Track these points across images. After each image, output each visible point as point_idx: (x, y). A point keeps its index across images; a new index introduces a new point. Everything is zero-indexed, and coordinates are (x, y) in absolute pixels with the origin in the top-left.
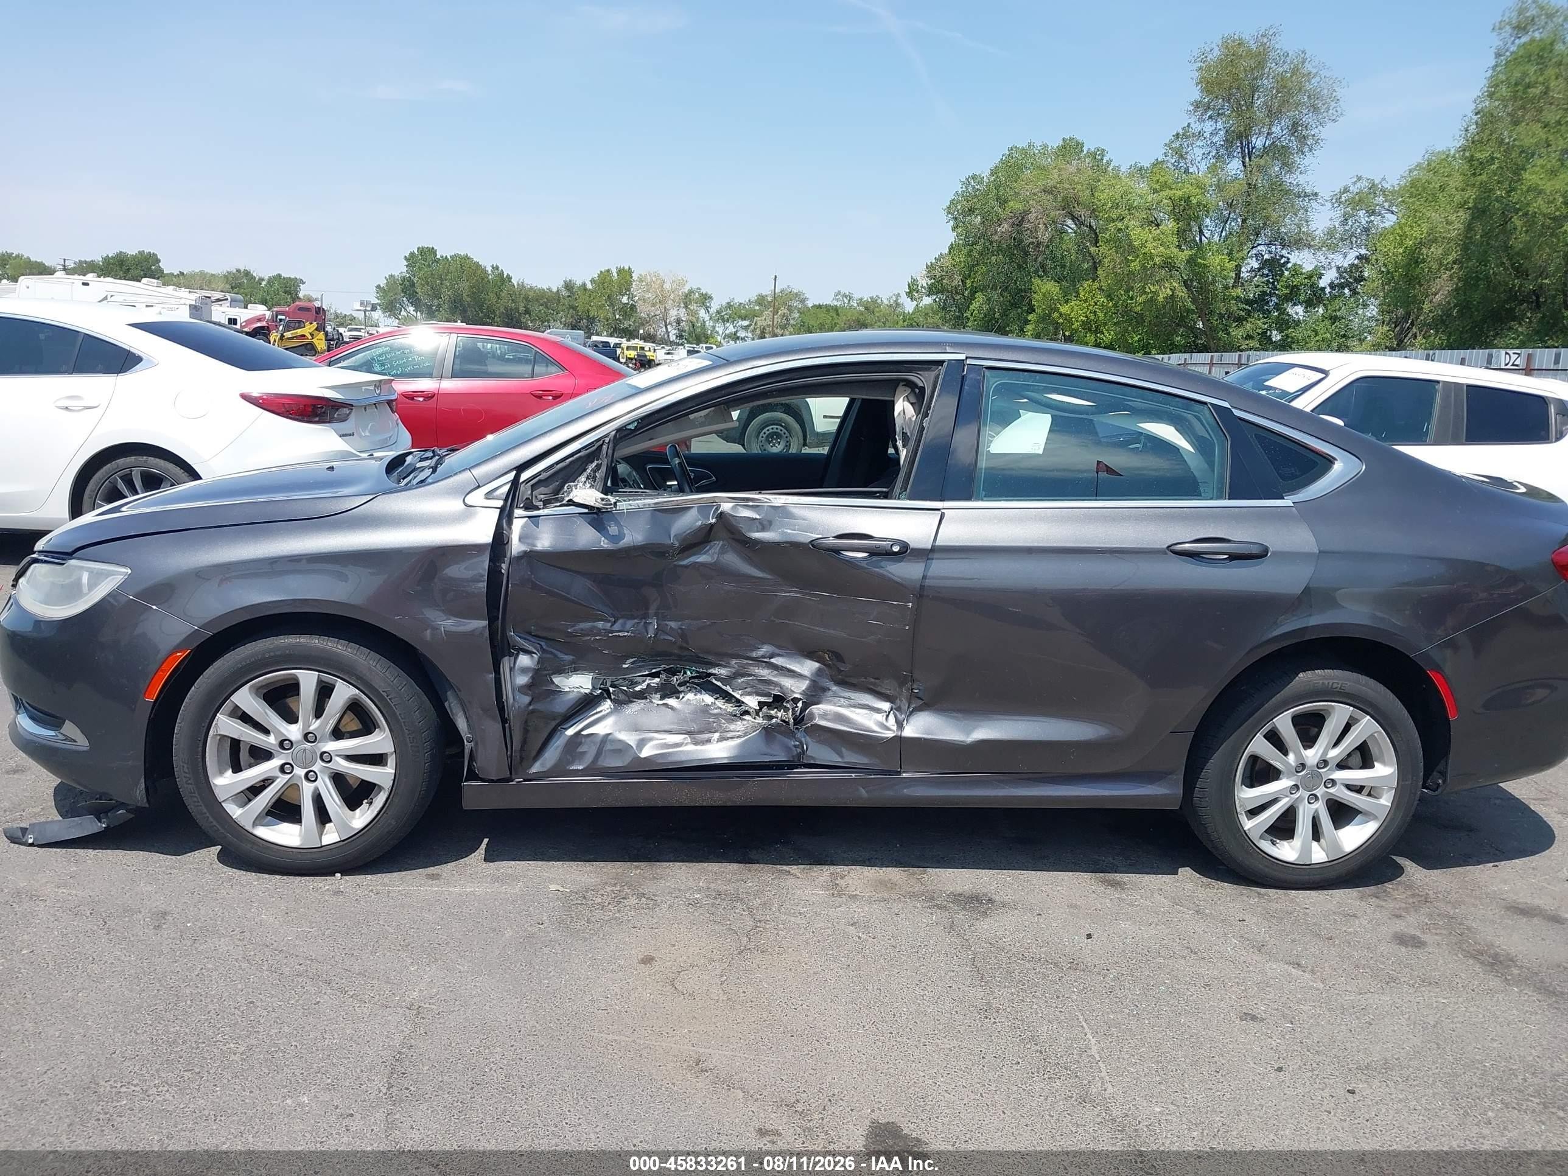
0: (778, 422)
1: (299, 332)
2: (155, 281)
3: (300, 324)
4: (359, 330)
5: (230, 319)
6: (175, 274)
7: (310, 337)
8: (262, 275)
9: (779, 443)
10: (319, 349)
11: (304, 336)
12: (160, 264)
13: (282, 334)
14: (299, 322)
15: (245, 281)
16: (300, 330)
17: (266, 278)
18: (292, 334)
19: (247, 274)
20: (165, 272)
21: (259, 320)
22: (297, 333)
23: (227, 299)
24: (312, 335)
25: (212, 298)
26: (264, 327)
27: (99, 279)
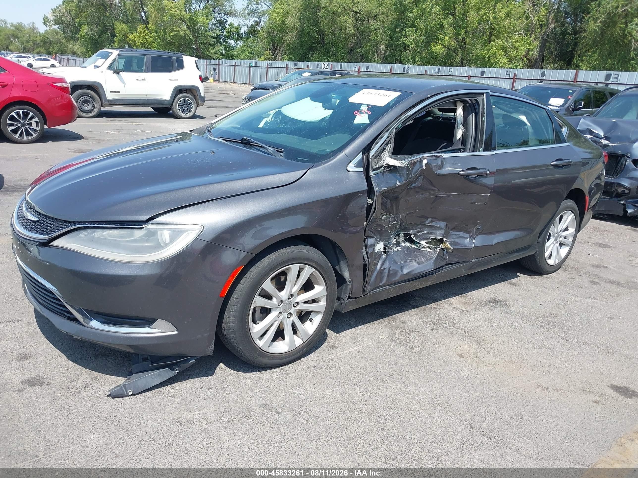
0: (87, 95)
9: (89, 105)
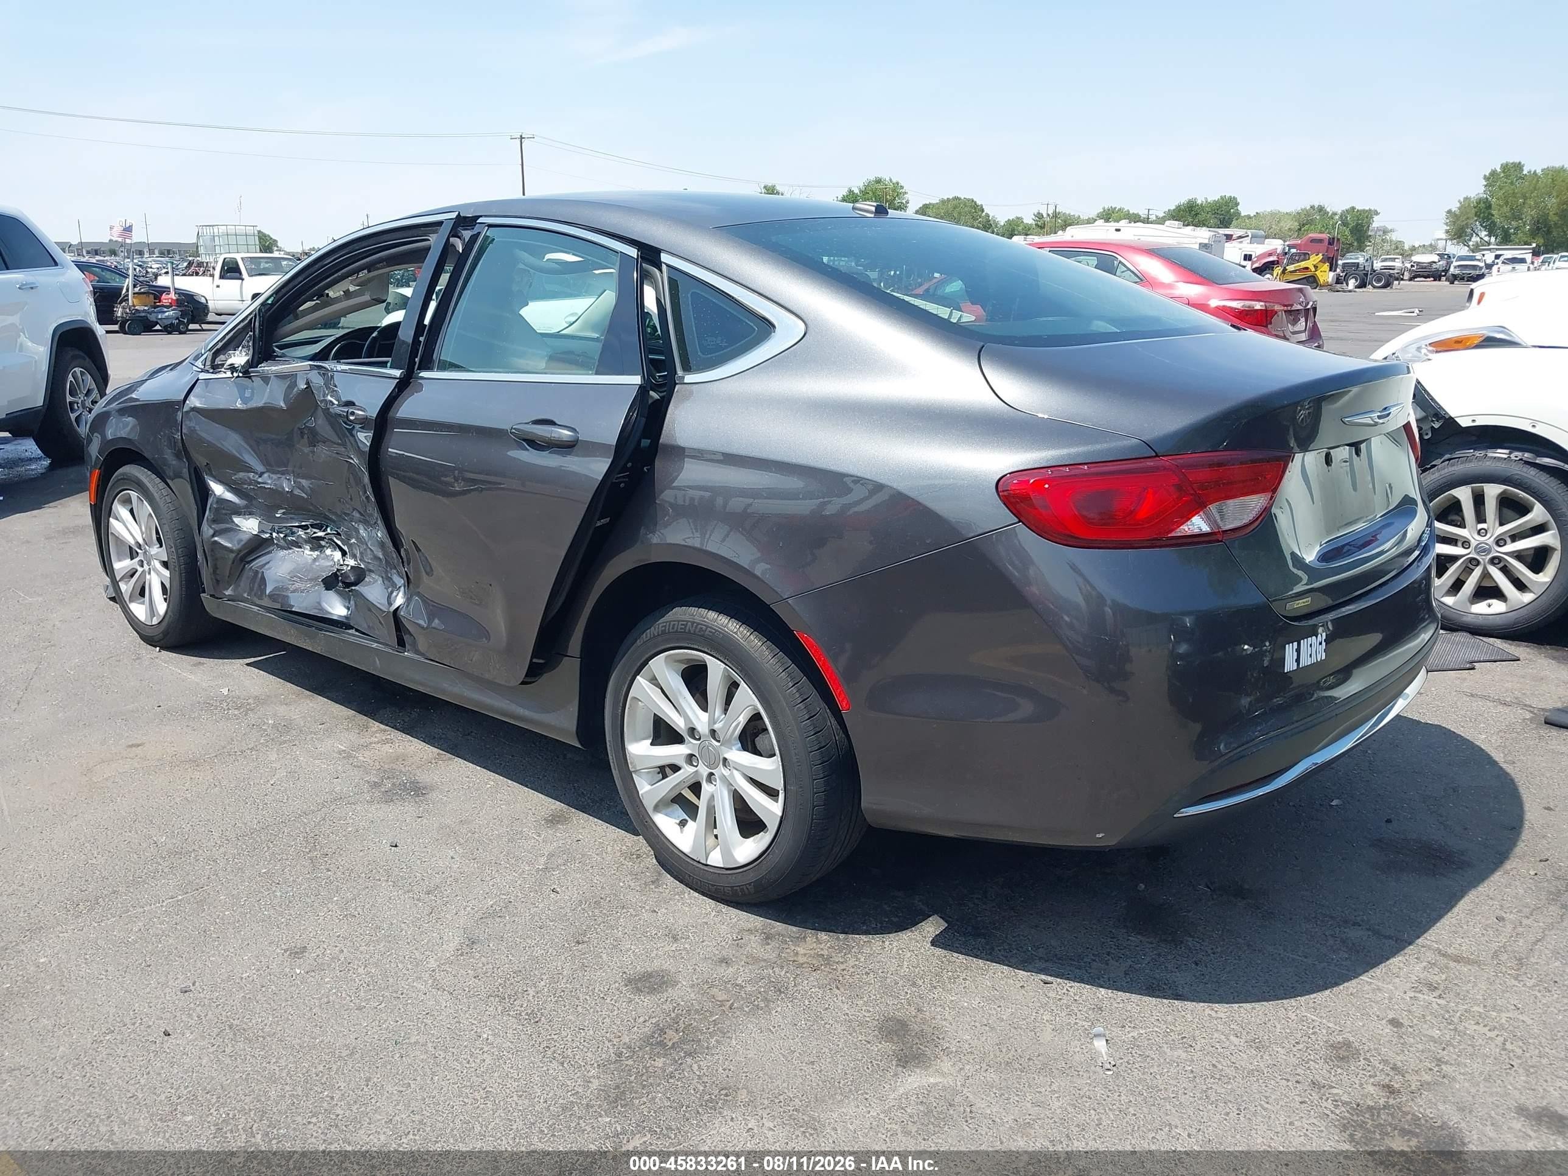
1: (1303, 264)
2: (1177, 222)
3: (1305, 256)
4: (1394, 260)
5: (1245, 256)
6: (1252, 215)
7: (1313, 269)
8: (1335, 210)
10: (1322, 281)
11: (1307, 268)
12: (1239, 208)
13: (1285, 268)
14: (1305, 254)
15: (1318, 218)
16: (1303, 263)
17: (1339, 212)
18: (1295, 267)
19: (1321, 209)
20: (1242, 215)
21: (1270, 255)
22: (1300, 266)
23: (1248, 236)
24: (1316, 267)
25: (1234, 236)
26: (1274, 261)
27: (1130, 225)
